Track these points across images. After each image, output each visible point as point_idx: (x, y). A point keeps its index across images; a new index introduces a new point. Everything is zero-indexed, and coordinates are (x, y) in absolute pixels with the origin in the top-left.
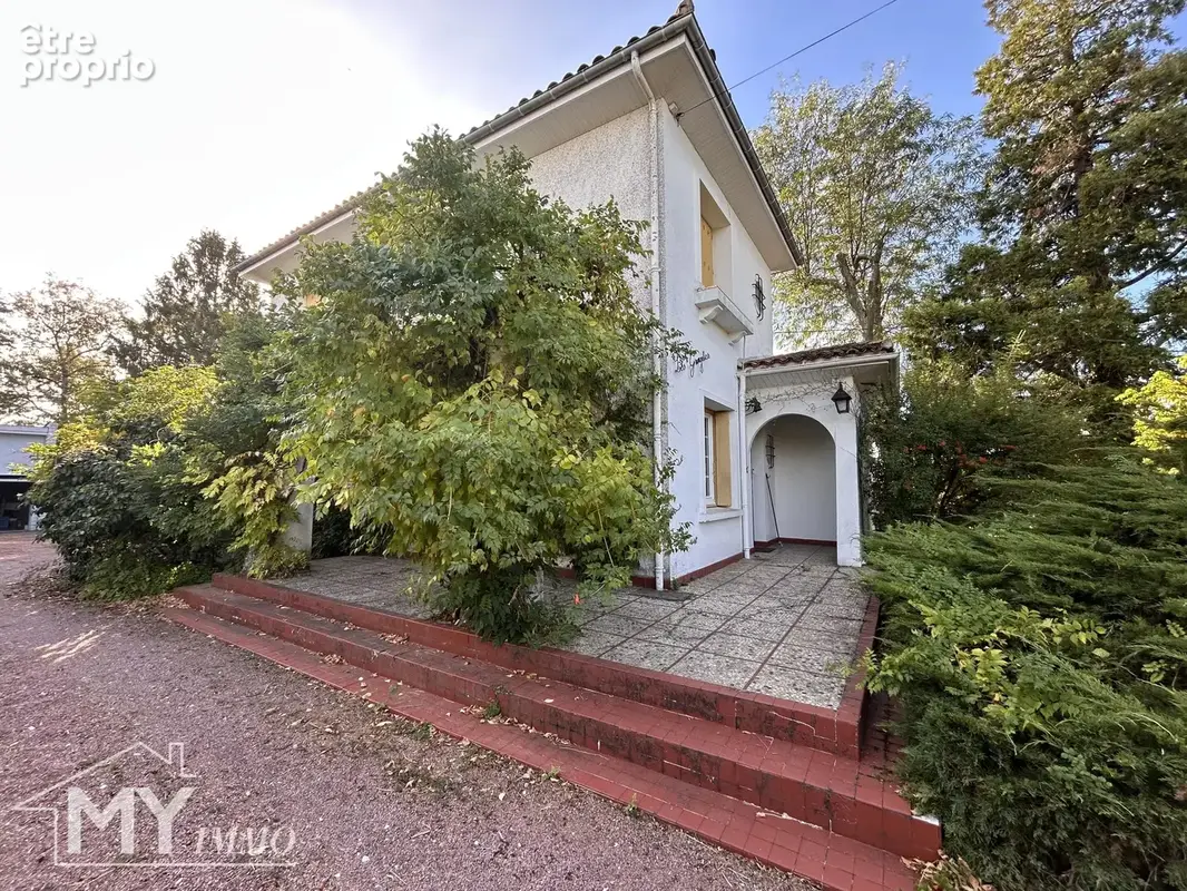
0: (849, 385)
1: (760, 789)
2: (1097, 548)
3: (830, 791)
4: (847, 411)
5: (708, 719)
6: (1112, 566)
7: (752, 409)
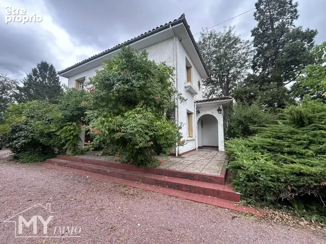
0: (221, 107)
1: (204, 192)
2: (272, 140)
3: (219, 190)
4: (221, 113)
5: (192, 180)
6: (275, 143)
7: (198, 113)
